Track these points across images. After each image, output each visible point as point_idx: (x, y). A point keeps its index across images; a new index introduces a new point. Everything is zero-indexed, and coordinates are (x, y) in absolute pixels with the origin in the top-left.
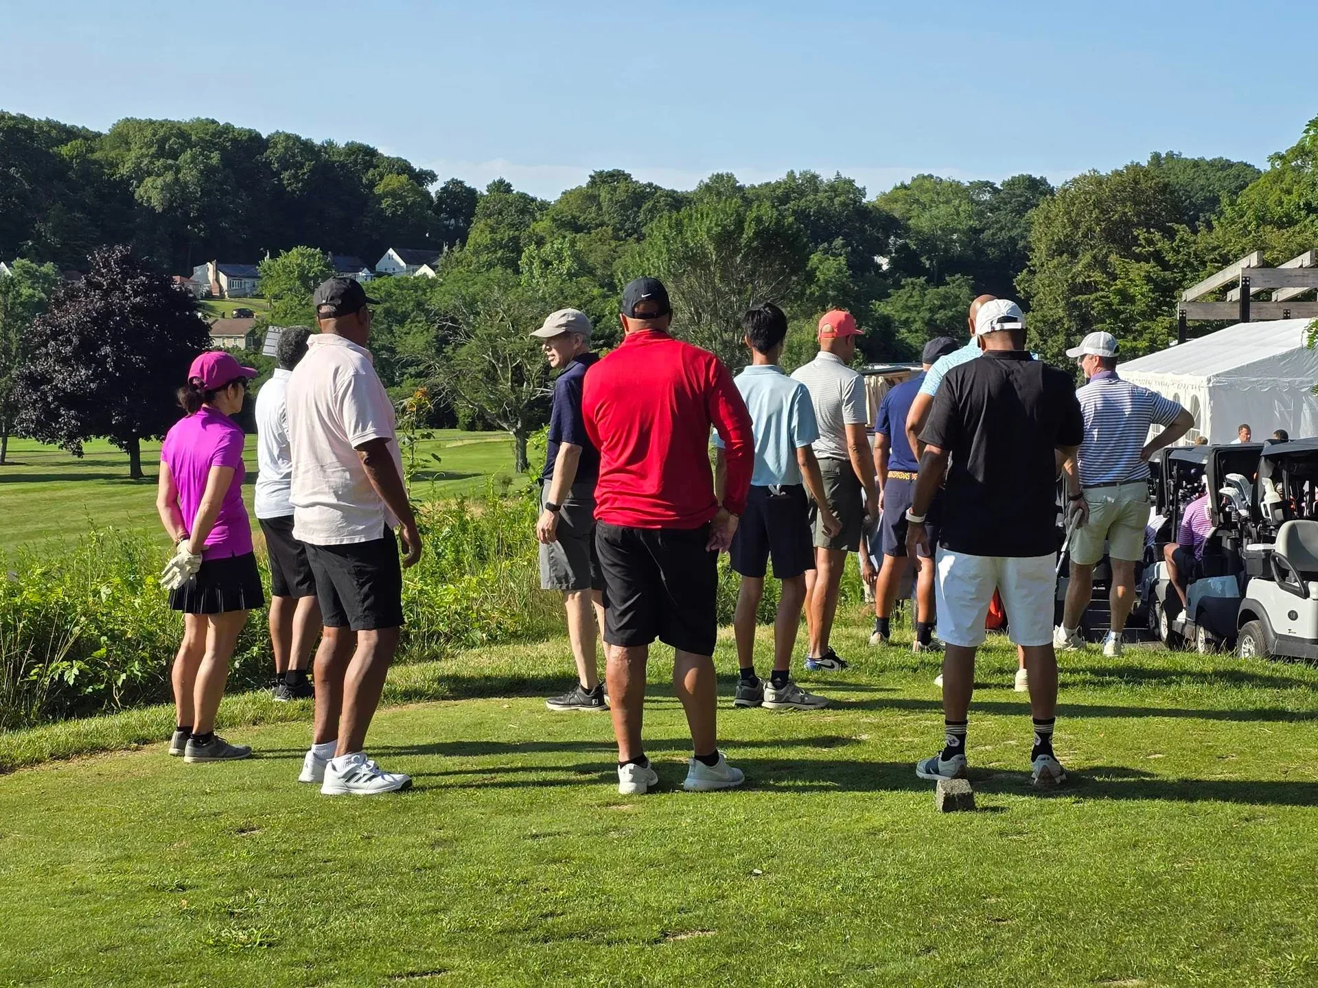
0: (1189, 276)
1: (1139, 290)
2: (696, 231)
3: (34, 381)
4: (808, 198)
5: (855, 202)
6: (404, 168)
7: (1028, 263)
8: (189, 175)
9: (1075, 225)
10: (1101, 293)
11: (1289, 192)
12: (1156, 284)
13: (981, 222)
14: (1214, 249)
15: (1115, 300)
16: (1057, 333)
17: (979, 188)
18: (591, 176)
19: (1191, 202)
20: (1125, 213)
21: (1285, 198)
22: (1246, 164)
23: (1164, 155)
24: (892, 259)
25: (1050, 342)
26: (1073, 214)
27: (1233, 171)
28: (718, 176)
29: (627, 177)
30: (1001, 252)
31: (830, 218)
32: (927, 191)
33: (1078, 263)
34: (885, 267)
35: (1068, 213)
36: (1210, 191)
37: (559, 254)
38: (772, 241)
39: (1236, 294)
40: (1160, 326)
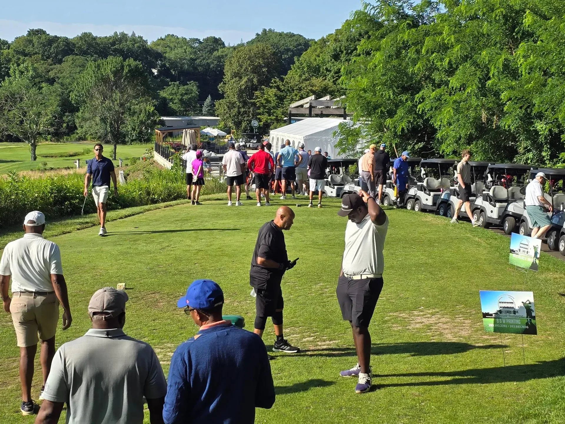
0: (289, 94)
1: (272, 99)
2: (105, 69)
4: (123, 44)
5: (143, 46)
7: (223, 80)
9: (241, 66)
10: (259, 100)
11: (318, 56)
12: (278, 97)
13: (195, 56)
14: (297, 85)
15: (264, 102)
16: (235, 107)
17: (194, 41)
18: (28, 31)
19: (279, 50)
20: (259, 63)
21: (317, 58)
22: (300, 35)
23: (268, 30)
24: (158, 70)
25: (232, 110)
26: (240, 62)
27: (295, 38)
28: (85, 33)
29: (44, 32)
30: (204, 69)
31: (133, 53)
32: (173, 42)
33: (242, 81)
34: (156, 74)
35: (238, 62)
36: (286, 46)
37: (27, 69)
38: (135, 74)
39: (307, 106)
40: (279, 111)
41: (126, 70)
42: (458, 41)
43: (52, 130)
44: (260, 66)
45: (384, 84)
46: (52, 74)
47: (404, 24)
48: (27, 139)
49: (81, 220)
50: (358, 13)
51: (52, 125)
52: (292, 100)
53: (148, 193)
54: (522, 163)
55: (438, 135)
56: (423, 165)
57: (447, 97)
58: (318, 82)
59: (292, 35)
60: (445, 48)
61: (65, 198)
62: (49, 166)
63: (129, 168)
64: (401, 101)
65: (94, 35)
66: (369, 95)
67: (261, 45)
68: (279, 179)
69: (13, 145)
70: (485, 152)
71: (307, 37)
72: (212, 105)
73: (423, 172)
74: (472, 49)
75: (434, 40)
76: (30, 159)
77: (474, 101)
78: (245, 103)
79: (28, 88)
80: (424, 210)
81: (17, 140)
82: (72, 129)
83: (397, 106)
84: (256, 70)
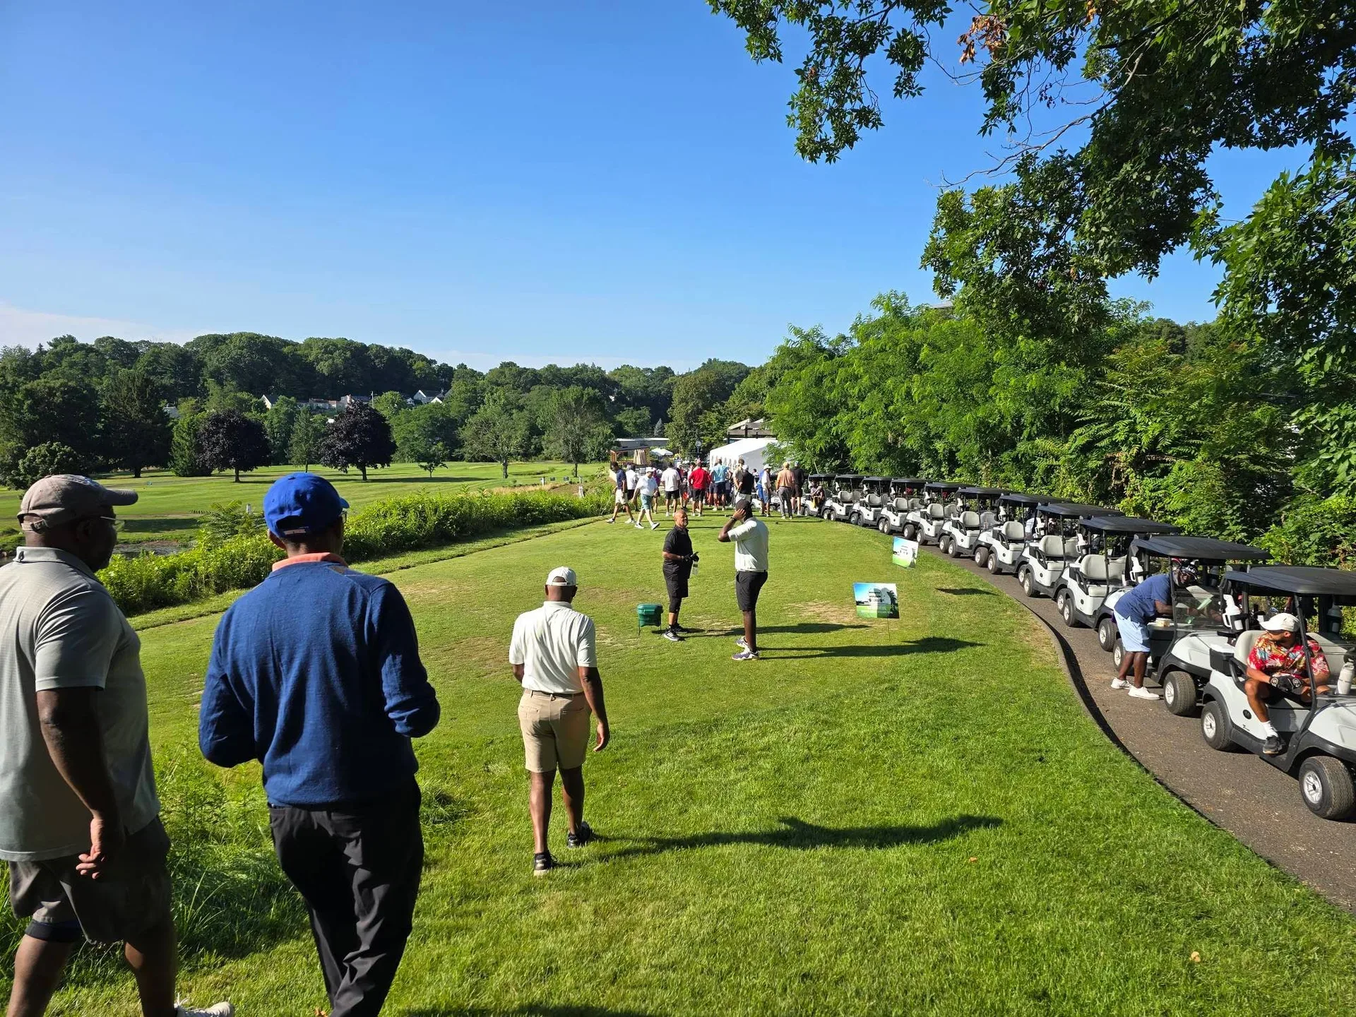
0: (728, 418)
1: (714, 422)
2: (567, 397)
3: (329, 447)
5: (602, 376)
6: (424, 359)
7: (672, 405)
8: (339, 361)
9: (688, 393)
10: (703, 423)
11: (757, 383)
12: (719, 420)
13: (648, 384)
14: (736, 409)
15: (707, 424)
16: (682, 429)
17: (647, 371)
18: (500, 364)
19: (722, 378)
20: (704, 389)
21: (756, 385)
24: (615, 397)
25: (680, 432)
26: (687, 389)
29: (515, 365)
30: (655, 395)
32: (628, 372)
33: (688, 406)
34: (613, 400)
35: (685, 388)
37: (499, 397)
38: (593, 401)
39: (744, 428)
40: (720, 433)
41: (585, 398)
42: (866, 372)
43: (521, 451)
44: (704, 392)
45: (805, 409)
46: (521, 402)
47: (822, 357)
48: (500, 459)
49: (539, 529)
50: (781, 349)
51: (521, 447)
52: (732, 423)
53: (599, 506)
54: (924, 478)
55: (852, 454)
56: (838, 480)
57: (857, 420)
58: (755, 407)
59: (734, 364)
60: (856, 378)
61: (527, 510)
62: (517, 483)
63: (588, 484)
64: (820, 424)
65: (559, 366)
66: (792, 419)
67: (705, 374)
68: (712, 493)
69: (488, 465)
70: (892, 468)
71: (749, 365)
72: (663, 428)
73: (837, 486)
74: (881, 378)
75: (846, 371)
76: (502, 477)
77: (881, 424)
78: (691, 426)
79: (500, 415)
80: (838, 519)
81: (492, 460)
82: (539, 450)
83: (816, 428)
84: (701, 396)
